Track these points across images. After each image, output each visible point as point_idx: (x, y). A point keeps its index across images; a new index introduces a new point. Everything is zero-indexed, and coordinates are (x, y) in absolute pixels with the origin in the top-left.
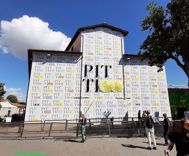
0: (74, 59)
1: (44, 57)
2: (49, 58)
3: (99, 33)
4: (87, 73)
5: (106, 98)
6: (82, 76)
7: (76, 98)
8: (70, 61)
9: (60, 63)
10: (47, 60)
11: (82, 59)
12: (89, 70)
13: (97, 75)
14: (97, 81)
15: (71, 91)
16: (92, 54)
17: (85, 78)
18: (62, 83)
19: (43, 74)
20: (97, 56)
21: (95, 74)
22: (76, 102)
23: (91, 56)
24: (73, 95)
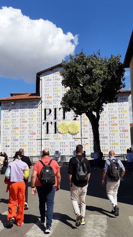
0: (35, 104)
1: (10, 105)
2: (13, 105)
3: (57, 74)
4: (47, 117)
5: (64, 139)
6: (42, 120)
7: (38, 140)
8: (32, 106)
9: (23, 109)
10: (12, 107)
11: (41, 103)
12: (48, 113)
13: (55, 118)
14: (55, 123)
15: (33, 134)
16: (51, 97)
17: (45, 121)
18: (26, 127)
19: (10, 120)
20: (55, 99)
21: (54, 116)
22: (38, 143)
23: (50, 100)
24: (35, 137)
